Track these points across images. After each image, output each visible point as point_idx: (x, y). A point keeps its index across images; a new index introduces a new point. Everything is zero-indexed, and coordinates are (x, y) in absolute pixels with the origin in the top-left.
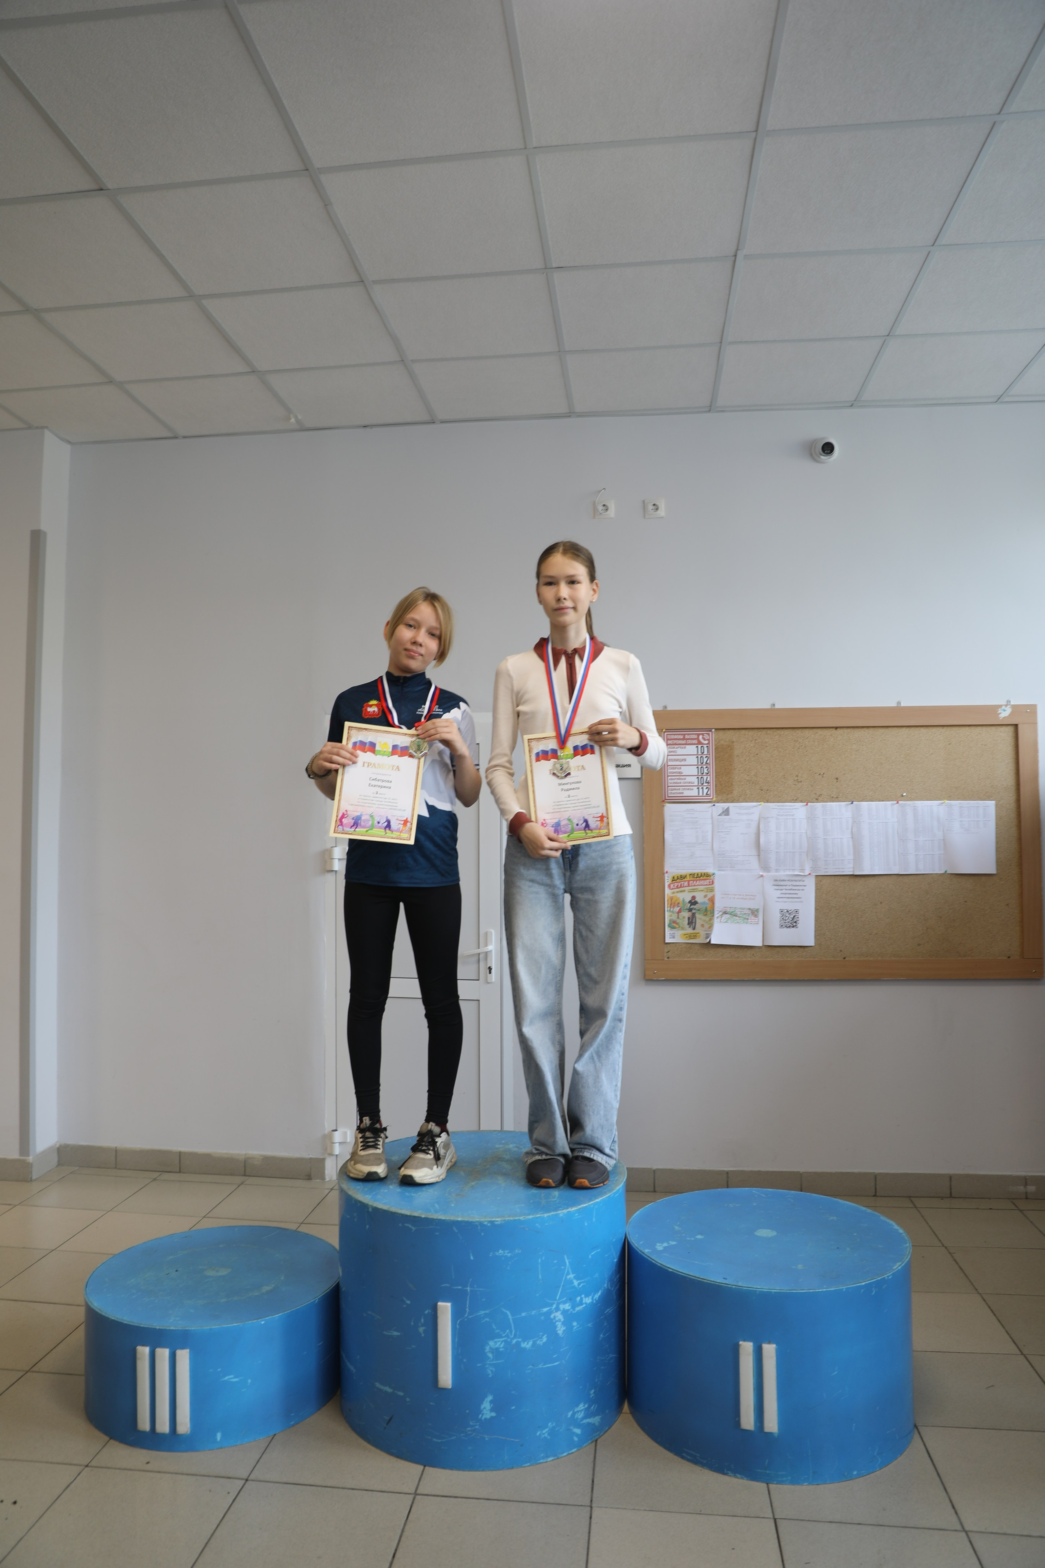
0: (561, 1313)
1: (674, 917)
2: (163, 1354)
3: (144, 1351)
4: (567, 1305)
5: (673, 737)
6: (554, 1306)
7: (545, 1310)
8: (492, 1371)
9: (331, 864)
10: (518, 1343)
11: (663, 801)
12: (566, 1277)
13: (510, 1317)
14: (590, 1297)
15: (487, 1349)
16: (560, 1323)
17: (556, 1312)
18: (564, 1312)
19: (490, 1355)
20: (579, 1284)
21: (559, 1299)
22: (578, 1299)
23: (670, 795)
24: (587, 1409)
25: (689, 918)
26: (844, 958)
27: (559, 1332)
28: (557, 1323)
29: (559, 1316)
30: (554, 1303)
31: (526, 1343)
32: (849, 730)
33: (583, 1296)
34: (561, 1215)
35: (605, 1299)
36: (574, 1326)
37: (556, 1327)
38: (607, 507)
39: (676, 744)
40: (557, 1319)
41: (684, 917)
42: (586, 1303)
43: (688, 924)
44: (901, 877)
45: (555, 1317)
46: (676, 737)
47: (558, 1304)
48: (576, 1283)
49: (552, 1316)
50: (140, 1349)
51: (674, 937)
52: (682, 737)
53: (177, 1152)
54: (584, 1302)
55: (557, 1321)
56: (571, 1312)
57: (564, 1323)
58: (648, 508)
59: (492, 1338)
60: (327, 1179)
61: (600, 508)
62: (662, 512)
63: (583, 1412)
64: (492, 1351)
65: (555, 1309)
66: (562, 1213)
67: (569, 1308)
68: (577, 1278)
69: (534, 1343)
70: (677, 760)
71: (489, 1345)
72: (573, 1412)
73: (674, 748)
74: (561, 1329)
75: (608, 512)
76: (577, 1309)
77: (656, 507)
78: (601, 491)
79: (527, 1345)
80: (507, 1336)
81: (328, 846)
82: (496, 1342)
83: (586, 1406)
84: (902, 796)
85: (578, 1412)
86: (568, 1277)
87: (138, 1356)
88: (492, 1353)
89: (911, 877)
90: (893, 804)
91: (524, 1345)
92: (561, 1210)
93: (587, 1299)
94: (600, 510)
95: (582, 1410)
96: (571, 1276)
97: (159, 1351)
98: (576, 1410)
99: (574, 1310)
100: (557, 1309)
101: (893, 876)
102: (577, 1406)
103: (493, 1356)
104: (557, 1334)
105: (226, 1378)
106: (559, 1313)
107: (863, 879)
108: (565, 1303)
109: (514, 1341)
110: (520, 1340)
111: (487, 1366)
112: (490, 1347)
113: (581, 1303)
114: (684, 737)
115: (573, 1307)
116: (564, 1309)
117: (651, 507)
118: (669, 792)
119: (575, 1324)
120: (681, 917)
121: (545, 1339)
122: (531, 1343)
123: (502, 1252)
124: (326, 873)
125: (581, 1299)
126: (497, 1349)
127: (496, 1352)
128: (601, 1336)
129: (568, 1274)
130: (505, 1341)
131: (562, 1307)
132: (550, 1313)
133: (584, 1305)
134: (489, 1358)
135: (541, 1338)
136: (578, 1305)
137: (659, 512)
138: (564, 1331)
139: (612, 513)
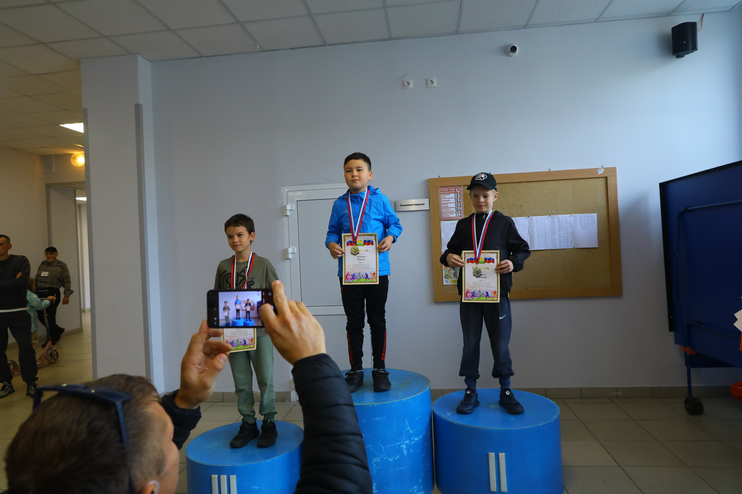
0: (405, 445)
1: (447, 273)
2: (224, 477)
3: (215, 477)
4: (408, 441)
5: (443, 190)
6: (402, 442)
7: (398, 444)
8: (375, 472)
9: (288, 256)
10: (387, 459)
11: (440, 220)
12: (406, 429)
13: (383, 447)
14: (418, 438)
15: (373, 462)
16: (405, 449)
17: (403, 444)
18: (406, 445)
19: (375, 465)
20: (412, 432)
21: (404, 438)
22: (412, 438)
23: (443, 217)
24: (418, 488)
25: (454, 273)
26: (527, 289)
27: (404, 453)
28: (403, 450)
29: (404, 446)
30: (402, 441)
31: (390, 459)
32: (526, 183)
33: (414, 437)
34: (403, 401)
35: (424, 439)
36: (411, 451)
37: (403, 451)
38: (409, 83)
39: (445, 193)
40: (403, 448)
41: (452, 273)
42: (416, 440)
43: (454, 276)
44: (553, 251)
45: (402, 446)
46: (445, 190)
47: (404, 441)
48: (411, 431)
49: (401, 446)
50: (213, 476)
51: (447, 282)
52: (448, 190)
53: (221, 393)
54: (415, 440)
55: (404, 448)
56: (410, 444)
57: (406, 450)
58: (429, 83)
59: (375, 457)
60: (292, 401)
61: (406, 84)
62: (435, 84)
63: (416, 489)
64: (375, 463)
65: (402, 443)
66: (403, 400)
67: (409, 442)
68: (411, 429)
69: (394, 459)
70: (446, 201)
71: (374, 460)
72: (412, 489)
73: (444, 195)
74: (405, 452)
75: (410, 85)
76: (412, 443)
77: (432, 82)
78: (406, 75)
79: (391, 460)
80: (382, 456)
81: (286, 247)
82: (377, 459)
83: (418, 487)
84: (552, 213)
85: (414, 489)
86: (407, 429)
87: (212, 479)
88: (375, 464)
89: (557, 250)
90: (548, 217)
91: (389, 460)
92: (403, 399)
93: (416, 438)
94: (406, 85)
95: (416, 488)
96: (409, 428)
97: (222, 476)
98: (413, 489)
99: (411, 444)
100: (403, 443)
101: (549, 250)
102: (414, 486)
103: (376, 465)
104: (404, 454)
105: (253, 487)
106: (404, 445)
107: (534, 252)
108: (406, 440)
109: (385, 458)
110: (387, 457)
111: (373, 470)
112: (374, 461)
113: (414, 440)
114: (449, 190)
115: (410, 442)
116: (406, 443)
117: (430, 82)
118: (443, 215)
119: (411, 450)
120: (450, 273)
121: (398, 457)
122: (392, 459)
123: (378, 418)
124: (286, 260)
125: (414, 438)
126: (377, 462)
127: (377, 463)
128: (423, 455)
129: (407, 427)
130: (381, 458)
131: (405, 442)
132: (400, 445)
133: (415, 441)
134: (374, 466)
135: (397, 456)
136: (412, 441)
137: (434, 84)
138: (407, 453)
139: (411, 86)
